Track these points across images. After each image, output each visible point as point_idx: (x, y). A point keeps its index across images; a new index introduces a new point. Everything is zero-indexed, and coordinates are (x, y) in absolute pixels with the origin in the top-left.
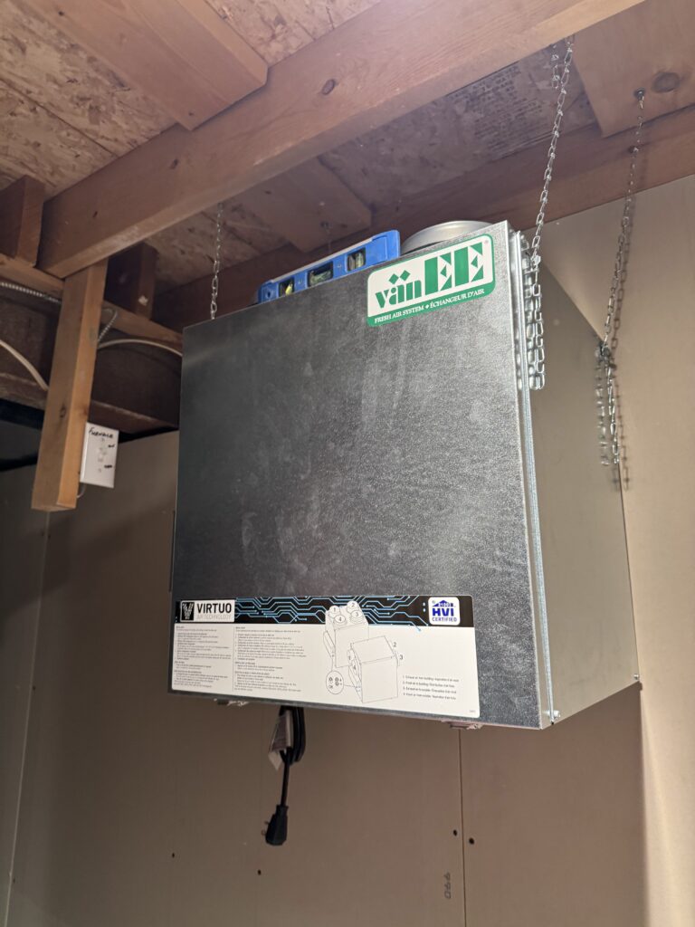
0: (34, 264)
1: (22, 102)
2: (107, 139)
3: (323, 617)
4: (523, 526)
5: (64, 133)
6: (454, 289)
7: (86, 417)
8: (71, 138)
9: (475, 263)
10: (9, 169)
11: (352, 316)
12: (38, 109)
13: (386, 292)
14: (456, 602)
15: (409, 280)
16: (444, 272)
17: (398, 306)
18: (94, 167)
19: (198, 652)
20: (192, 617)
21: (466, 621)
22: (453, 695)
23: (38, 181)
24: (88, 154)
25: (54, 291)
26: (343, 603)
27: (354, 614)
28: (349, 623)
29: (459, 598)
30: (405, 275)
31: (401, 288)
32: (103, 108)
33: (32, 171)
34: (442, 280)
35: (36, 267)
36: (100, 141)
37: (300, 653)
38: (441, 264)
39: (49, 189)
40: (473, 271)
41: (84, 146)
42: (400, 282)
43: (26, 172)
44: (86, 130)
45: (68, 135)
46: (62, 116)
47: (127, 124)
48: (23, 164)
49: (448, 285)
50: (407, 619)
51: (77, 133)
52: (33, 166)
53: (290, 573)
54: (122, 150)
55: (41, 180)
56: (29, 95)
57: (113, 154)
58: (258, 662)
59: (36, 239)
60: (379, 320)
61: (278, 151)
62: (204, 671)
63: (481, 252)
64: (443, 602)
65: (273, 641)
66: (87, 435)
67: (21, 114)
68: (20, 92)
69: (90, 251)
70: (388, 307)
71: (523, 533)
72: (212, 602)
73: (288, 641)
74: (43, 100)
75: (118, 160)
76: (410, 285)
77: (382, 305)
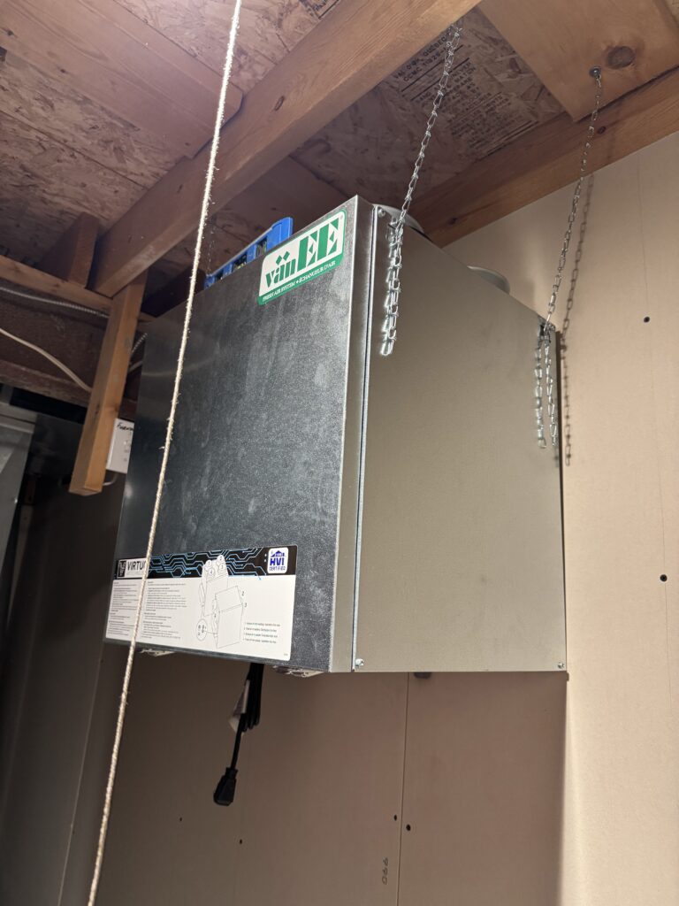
0: (85, 286)
1: (63, 150)
2: (135, 174)
3: (200, 570)
4: (338, 477)
5: (101, 174)
6: (317, 263)
7: (117, 414)
8: (108, 177)
9: (332, 238)
10: (69, 208)
11: (250, 298)
12: (76, 154)
13: (273, 273)
14: (285, 551)
15: (288, 260)
16: (311, 250)
17: (280, 283)
18: (132, 200)
19: (124, 604)
20: (123, 575)
21: (291, 571)
22: (274, 640)
23: (92, 217)
24: (124, 189)
25: (104, 308)
26: (214, 557)
27: (221, 567)
28: (217, 574)
29: (289, 547)
30: (287, 254)
31: (283, 267)
32: (124, 148)
33: (86, 208)
34: (309, 256)
35: (86, 288)
36: (130, 177)
37: (183, 603)
38: (311, 240)
39: (103, 223)
40: (330, 245)
41: (120, 183)
42: (283, 262)
43: (82, 210)
44: (118, 169)
46: (93, 157)
47: (146, 159)
48: (78, 203)
49: (312, 261)
50: (253, 569)
51: (112, 172)
52: (86, 204)
53: (185, 532)
54: (150, 182)
55: (96, 216)
56: (67, 143)
57: (144, 187)
58: (158, 613)
59: (88, 265)
60: (266, 298)
61: (241, 164)
62: (126, 621)
63: (337, 227)
64: (278, 552)
66: (116, 430)
67: (65, 160)
68: (59, 142)
70: (273, 286)
71: (338, 484)
72: (136, 560)
74: (77, 146)
75: (148, 192)
76: (288, 264)
77: (269, 286)
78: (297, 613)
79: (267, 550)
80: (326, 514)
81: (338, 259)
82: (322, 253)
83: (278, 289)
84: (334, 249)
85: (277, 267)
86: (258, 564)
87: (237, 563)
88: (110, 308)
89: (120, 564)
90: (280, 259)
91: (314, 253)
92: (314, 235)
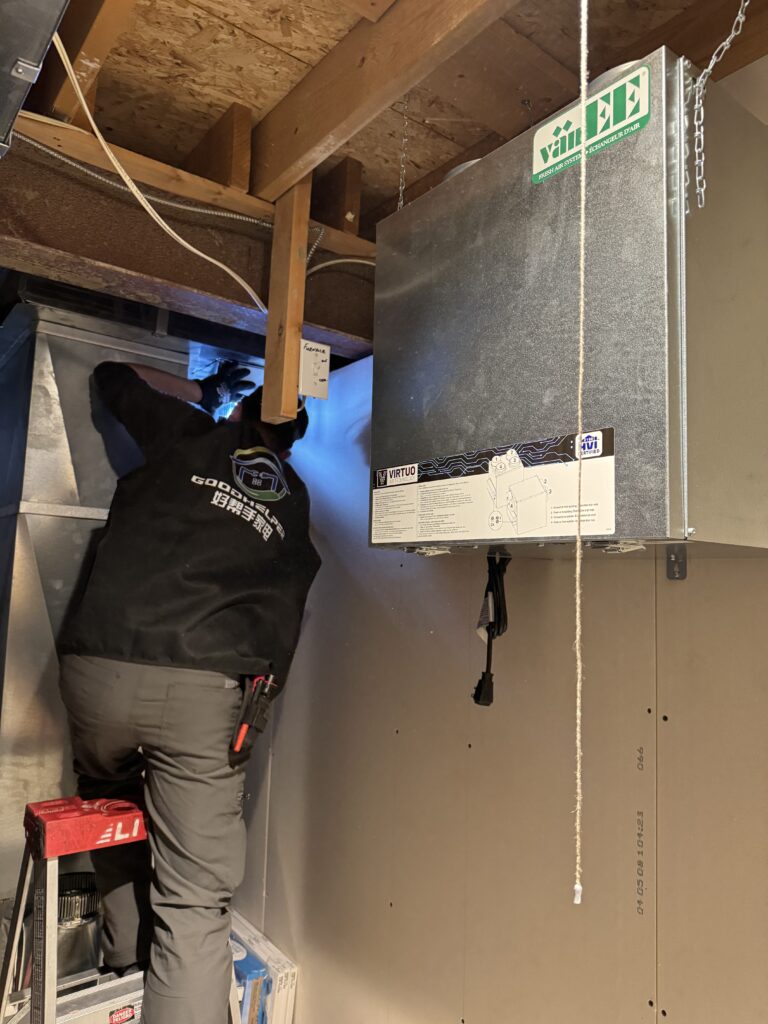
0: (247, 191)
2: (301, 49)
3: (486, 467)
5: (261, 52)
7: (301, 334)
8: (268, 55)
9: (632, 98)
11: (520, 178)
12: (236, 31)
13: (550, 147)
14: (599, 435)
15: (571, 130)
16: (603, 115)
17: (561, 157)
18: (292, 82)
19: (391, 510)
20: (385, 483)
21: (608, 450)
22: (592, 518)
23: (245, 107)
24: (284, 69)
25: (267, 216)
26: (503, 452)
27: (512, 460)
28: (508, 468)
29: (602, 431)
30: (568, 124)
31: (564, 138)
32: (293, 17)
34: (601, 122)
35: (248, 193)
36: (296, 53)
37: (468, 499)
38: (601, 105)
39: (255, 113)
41: (281, 62)
42: (563, 133)
43: (233, 99)
44: (281, 44)
45: (265, 53)
46: (256, 33)
47: (316, 29)
48: (230, 92)
49: (607, 126)
50: (557, 457)
51: (273, 49)
52: (238, 92)
53: (460, 433)
55: (248, 105)
56: (227, 19)
57: (308, 64)
58: (437, 512)
59: (247, 165)
60: (542, 176)
61: (454, 23)
62: (395, 525)
63: (638, 85)
64: (589, 437)
67: (222, 40)
68: (219, 17)
69: (293, 169)
70: (552, 161)
72: (400, 468)
73: (459, 492)
74: (239, 21)
76: (571, 135)
77: (546, 160)
78: (619, 490)
79: (573, 437)
80: (650, 392)
81: (644, 121)
82: (619, 115)
83: (559, 163)
84: (636, 110)
85: (555, 139)
86: (563, 451)
87: (533, 455)
88: (273, 215)
89: (379, 474)
90: (558, 130)
91: (607, 118)
92: (606, 98)
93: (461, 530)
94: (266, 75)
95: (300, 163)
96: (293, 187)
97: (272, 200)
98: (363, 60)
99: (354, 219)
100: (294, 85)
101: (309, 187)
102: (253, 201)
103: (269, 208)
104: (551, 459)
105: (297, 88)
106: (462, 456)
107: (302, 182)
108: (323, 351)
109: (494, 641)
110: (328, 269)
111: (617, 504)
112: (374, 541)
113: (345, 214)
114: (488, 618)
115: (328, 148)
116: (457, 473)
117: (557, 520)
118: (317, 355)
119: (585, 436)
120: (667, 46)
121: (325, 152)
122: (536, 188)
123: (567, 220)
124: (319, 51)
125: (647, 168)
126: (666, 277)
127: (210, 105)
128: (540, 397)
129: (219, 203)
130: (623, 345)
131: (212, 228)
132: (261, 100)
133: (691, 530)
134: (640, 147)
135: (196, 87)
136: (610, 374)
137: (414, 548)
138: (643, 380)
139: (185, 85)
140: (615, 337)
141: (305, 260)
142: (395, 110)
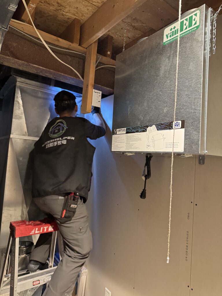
2: (95, 2)
3: (146, 130)
7: (93, 88)
9: (194, 20)
11: (159, 43)
13: (169, 34)
14: (180, 122)
19: (118, 141)
20: (116, 133)
21: (183, 127)
22: (177, 147)
25: (84, 52)
26: (151, 126)
27: (154, 129)
28: (153, 131)
29: (181, 121)
31: (173, 32)
35: (79, 45)
37: (140, 139)
38: (185, 22)
39: (82, 21)
40: (194, 22)
41: (90, 6)
42: (173, 30)
45: (85, 3)
50: (167, 128)
52: (77, 15)
53: (139, 120)
54: (100, 5)
55: (79, 19)
58: (131, 143)
59: (79, 37)
60: (166, 43)
62: (119, 146)
63: (196, 16)
65: (134, 137)
69: (92, 38)
70: (169, 38)
72: (121, 129)
73: (138, 137)
76: (175, 30)
77: (167, 38)
78: (185, 139)
79: (172, 122)
80: (196, 110)
81: (198, 27)
82: (190, 25)
83: (172, 39)
84: (195, 23)
85: (171, 32)
86: (169, 126)
87: (160, 127)
88: (86, 52)
89: (114, 131)
90: (171, 29)
91: (186, 25)
92: (186, 20)
93: (138, 148)
94: (85, 10)
95: (94, 37)
96: (92, 44)
97: (86, 48)
98: (114, 6)
99: (110, 54)
100: (93, 13)
101: (97, 44)
102: (80, 48)
103: (85, 50)
104: (165, 128)
105: (94, 14)
106: (139, 127)
107: (95, 42)
108: (100, 93)
109: (147, 180)
110: (102, 68)
111: (184, 143)
112: (112, 150)
113: (107, 52)
114: (145, 173)
115: (103, 33)
116: (137, 131)
117: (166, 147)
118: (97, 94)
119: (176, 122)
120: (206, 4)
121: (102, 34)
122: (164, 47)
123: (173, 57)
124: (101, 3)
125: (198, 42)
126: (202, 75)
127: (68, 18)
128: (163, 110)
129: (70, 48)
130: (189, 95)
131: (68, 55)
132: (83, 17)
133: (206, 151)
134: (196, 35)
135: (64, 13)
136: (184, 104)
137: (124, 153)
138: (194, 106)
139: (61, 12)
140: (186, 93)
141: (95, 66)
142: (123, 21)
